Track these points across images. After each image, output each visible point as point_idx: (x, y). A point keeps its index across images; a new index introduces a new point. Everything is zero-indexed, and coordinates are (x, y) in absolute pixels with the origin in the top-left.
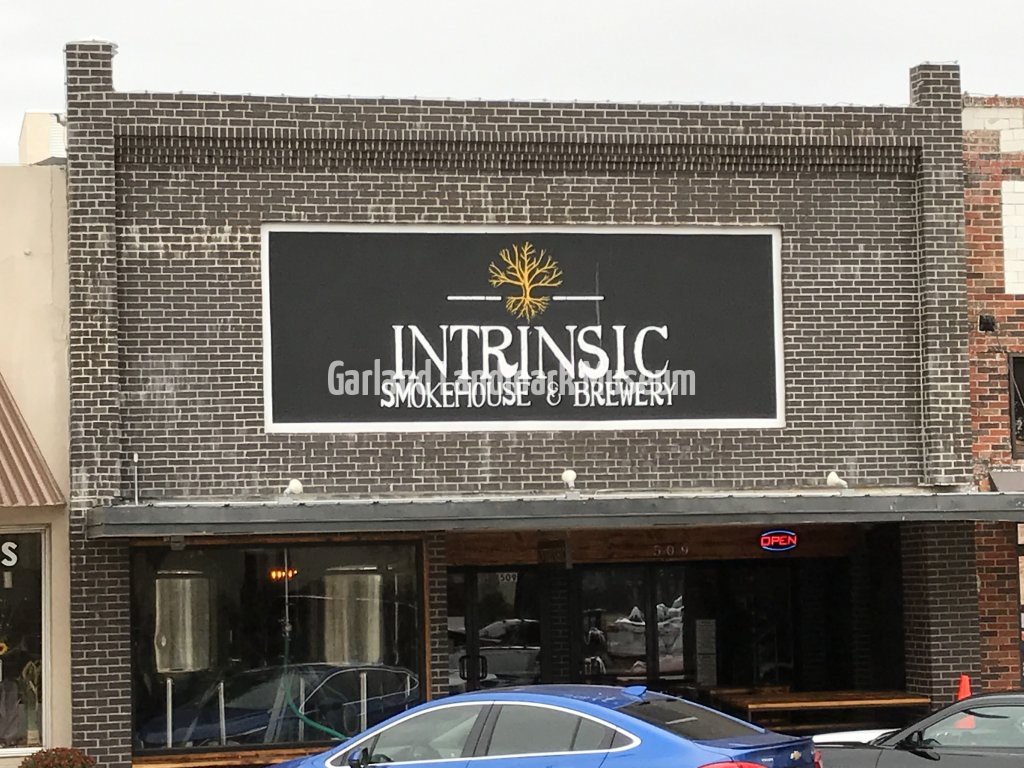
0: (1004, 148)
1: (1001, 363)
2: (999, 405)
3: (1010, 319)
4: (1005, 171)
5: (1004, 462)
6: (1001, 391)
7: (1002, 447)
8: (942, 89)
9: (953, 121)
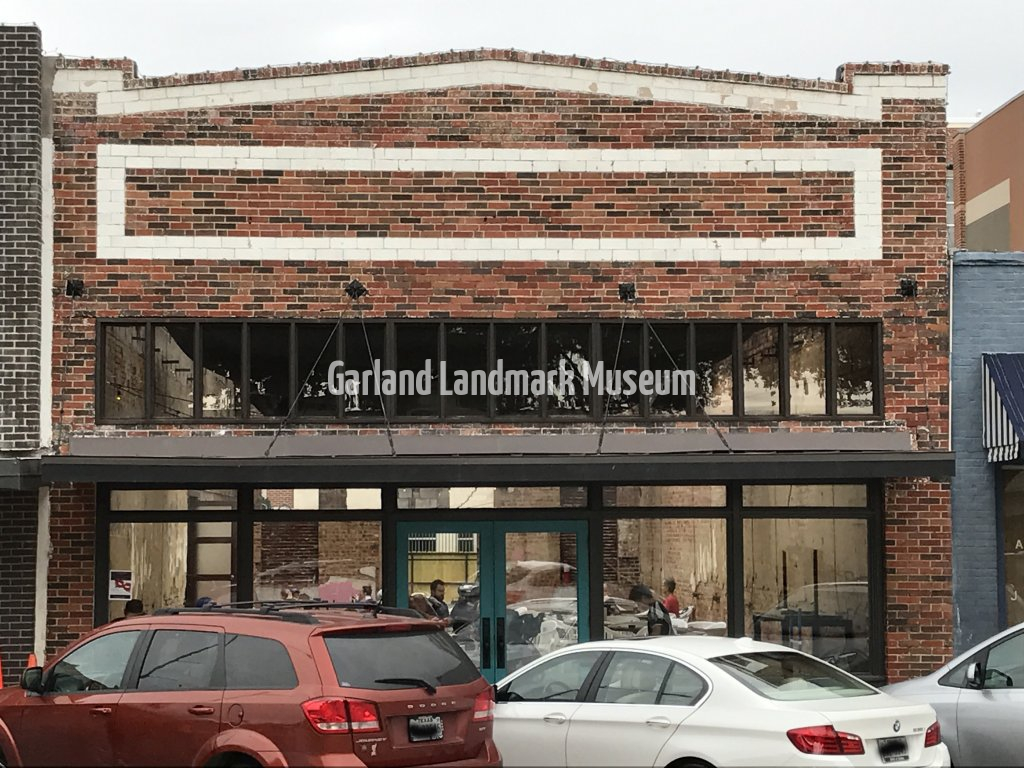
0: (101, 111)
1: (88, 328)
2: (84, 370)
3: (100, 284)
4: (102, 134)
5: (86, 428)
6: (86, 356)
7: (86, 413)
8: (17, 51)
9: (27, 83)
